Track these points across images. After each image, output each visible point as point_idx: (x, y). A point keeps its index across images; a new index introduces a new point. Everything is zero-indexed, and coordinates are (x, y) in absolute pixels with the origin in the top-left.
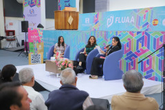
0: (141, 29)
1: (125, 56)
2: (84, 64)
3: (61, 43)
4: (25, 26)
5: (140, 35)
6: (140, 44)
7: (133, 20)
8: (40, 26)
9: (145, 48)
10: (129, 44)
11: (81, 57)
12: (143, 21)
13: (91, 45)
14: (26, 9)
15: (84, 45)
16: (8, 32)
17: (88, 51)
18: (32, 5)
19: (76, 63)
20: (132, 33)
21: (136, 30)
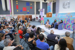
1: (63, 24)
3: (48, 21)
4: (40, 17)
5: (67, 20)
6: (67, 22)
7: (66, 16)
8: (43, 17)
10: (65, 22)
12: (68, 16)
14: (40, 13)
15: (53, 21)
16: (37, 18)
18: (42, 12)
20: (65, 19)
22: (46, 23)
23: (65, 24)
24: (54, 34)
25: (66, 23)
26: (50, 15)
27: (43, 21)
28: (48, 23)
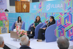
0: (67, 11)
1: (58, 27)
2: (33, 33)
3: (19, 20)
5: (66, 15)
6: (66, 20)
7: (62, 6)
9: (69, 22)
10: (60, 21)
11: (32, 29)
12: (68, 7)
13: (37, 21)
17: (36, 25)
19: (29, 33)
20: (61, 14)
21: (63, 12)
22: (14, 27)
23: (62, 28)
24: (29, 48)
25: (63, 24)
26: (25, 6)
27: (7, 23)
28: (18, 25)
